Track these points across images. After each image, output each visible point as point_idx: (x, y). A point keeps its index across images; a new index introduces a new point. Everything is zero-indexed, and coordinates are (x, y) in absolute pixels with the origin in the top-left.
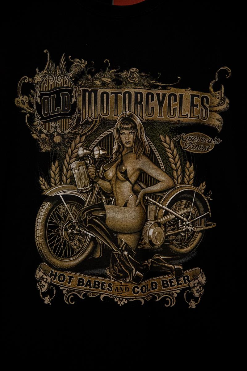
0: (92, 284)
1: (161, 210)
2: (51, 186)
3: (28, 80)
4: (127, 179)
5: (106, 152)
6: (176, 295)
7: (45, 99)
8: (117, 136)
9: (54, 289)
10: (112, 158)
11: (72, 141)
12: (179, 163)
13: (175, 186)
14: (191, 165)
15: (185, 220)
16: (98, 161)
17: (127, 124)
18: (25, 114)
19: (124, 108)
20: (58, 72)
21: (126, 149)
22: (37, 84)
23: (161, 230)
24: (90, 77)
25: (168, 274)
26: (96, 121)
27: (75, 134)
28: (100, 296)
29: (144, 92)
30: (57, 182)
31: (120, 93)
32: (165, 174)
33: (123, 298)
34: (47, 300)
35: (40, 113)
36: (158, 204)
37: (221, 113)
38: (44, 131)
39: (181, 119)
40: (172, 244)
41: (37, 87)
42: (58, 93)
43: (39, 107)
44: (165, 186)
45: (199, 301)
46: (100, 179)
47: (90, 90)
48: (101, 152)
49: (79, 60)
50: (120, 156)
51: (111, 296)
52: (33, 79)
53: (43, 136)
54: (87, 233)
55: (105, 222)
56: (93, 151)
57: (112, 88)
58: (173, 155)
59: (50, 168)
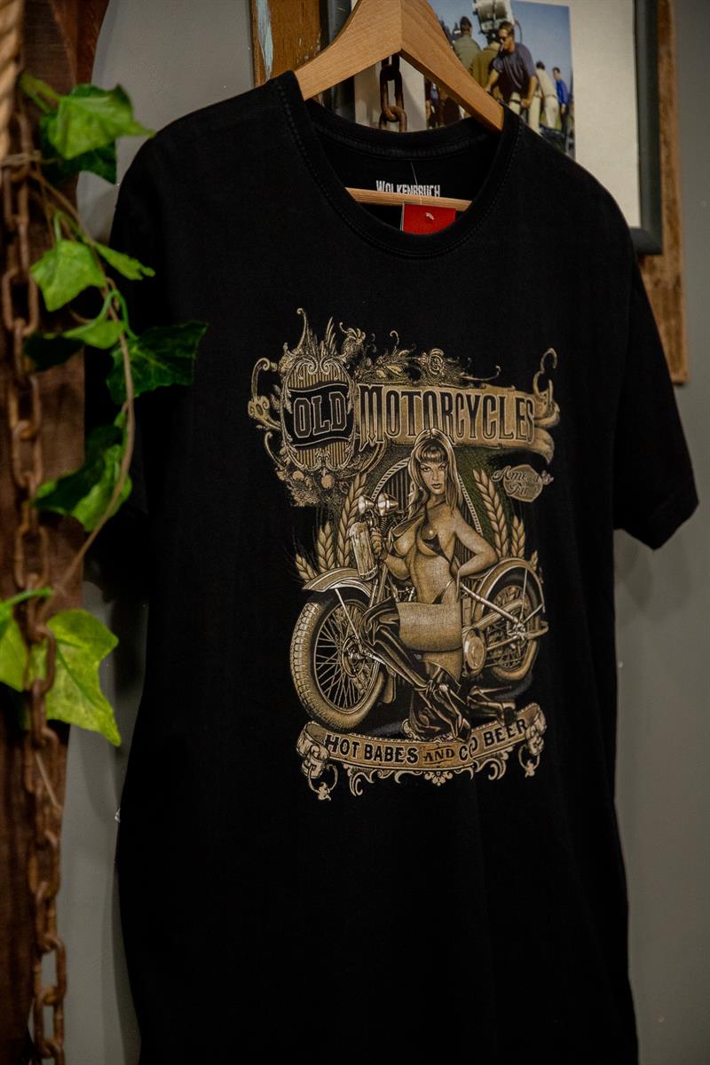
0: (383, 754)
1: (479, 606)
2: (319, 573)
3: (268, 365)
4: (441, 553)
5: (397, 504)
6: (506, 757)
7: (300, 403)
8: (415, 473)
9: (335, 770)
10: (406, 514)
11: (350, 484)
12: (502, 521)
13: (499, 561)
14: (519, 522)
15: (516, 620)
16: (384, 520)
17: (434, 452)
18: (264, 432)
19: (427, 421)
20: (324, 352)
21: (434, 498)
22: (285, 374)
23: (480, 641)
24: (369, 362)
25: (492, 720)
26: (381, 444)
27: (354, 471)
28: (393, 775)
29: (453, 392)
30: (330, 563)
31: (419, 394)
32: (483, 541)
33: (442, 772)
34: (323, 793)
35: (290, 431)
36: (474, 594)
37: (550, 430)
38: (299, 465)
39: (503, 441)
40: (498, 666)
41: (285, 379)
42: (324, 392)
43: (288, 417)
44: (483, 563)
45: (538, 762)
46: (389, 555)
47: (370, 387)
48: (389, 504)
49: (353, 331)
50: (423, 510)
51: (414, 771)
52: (278, 363)
53: (298, 475)
54: (374, 658)
55: (398, 635)
56: (376, 502)
57: (403, 384)
58: (493, 506)
59: (317, 536)
